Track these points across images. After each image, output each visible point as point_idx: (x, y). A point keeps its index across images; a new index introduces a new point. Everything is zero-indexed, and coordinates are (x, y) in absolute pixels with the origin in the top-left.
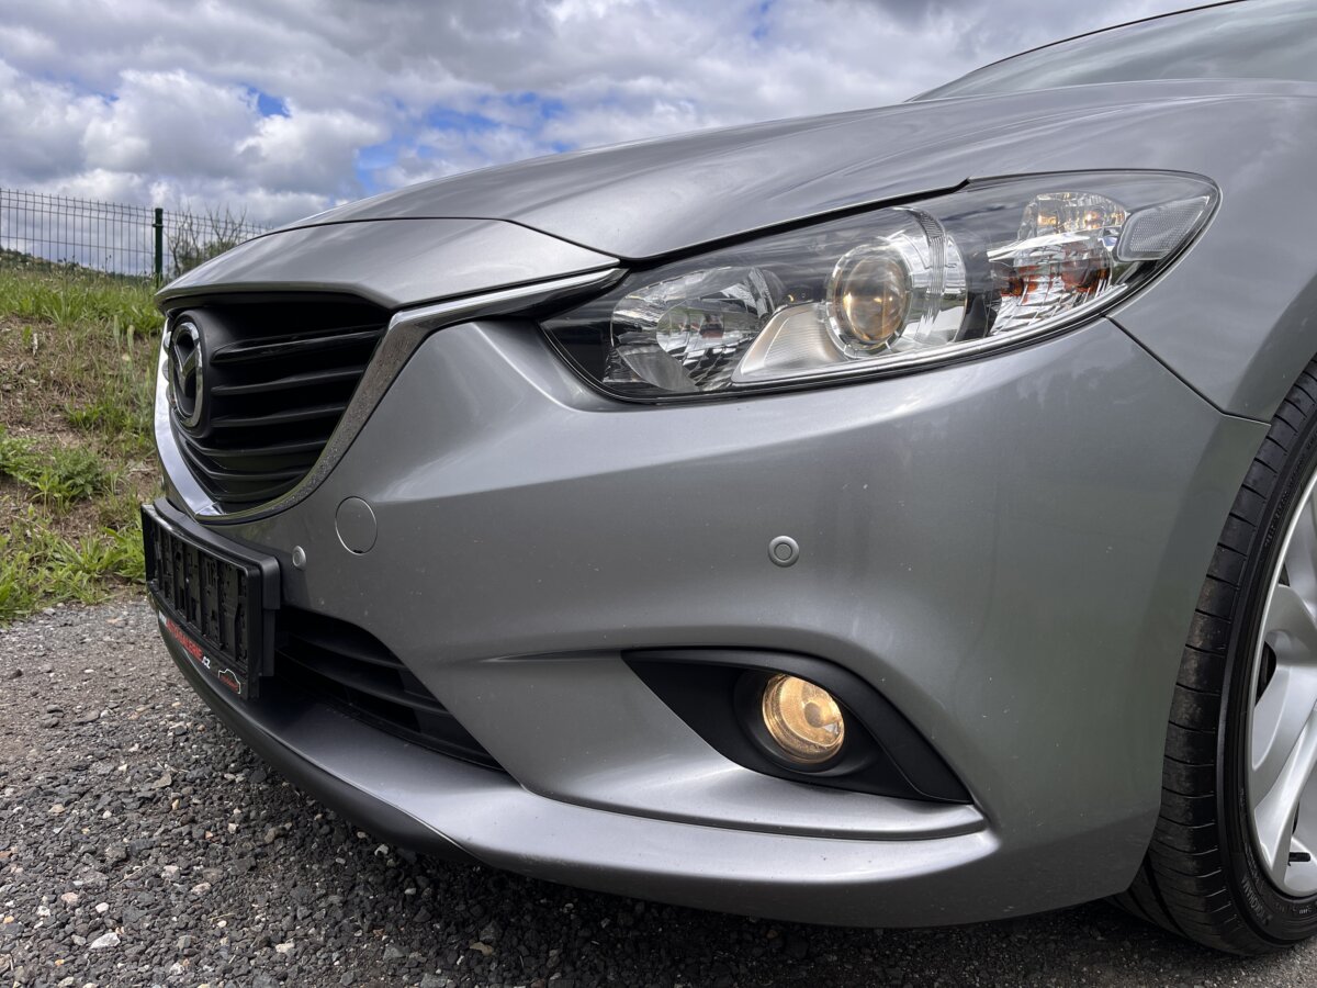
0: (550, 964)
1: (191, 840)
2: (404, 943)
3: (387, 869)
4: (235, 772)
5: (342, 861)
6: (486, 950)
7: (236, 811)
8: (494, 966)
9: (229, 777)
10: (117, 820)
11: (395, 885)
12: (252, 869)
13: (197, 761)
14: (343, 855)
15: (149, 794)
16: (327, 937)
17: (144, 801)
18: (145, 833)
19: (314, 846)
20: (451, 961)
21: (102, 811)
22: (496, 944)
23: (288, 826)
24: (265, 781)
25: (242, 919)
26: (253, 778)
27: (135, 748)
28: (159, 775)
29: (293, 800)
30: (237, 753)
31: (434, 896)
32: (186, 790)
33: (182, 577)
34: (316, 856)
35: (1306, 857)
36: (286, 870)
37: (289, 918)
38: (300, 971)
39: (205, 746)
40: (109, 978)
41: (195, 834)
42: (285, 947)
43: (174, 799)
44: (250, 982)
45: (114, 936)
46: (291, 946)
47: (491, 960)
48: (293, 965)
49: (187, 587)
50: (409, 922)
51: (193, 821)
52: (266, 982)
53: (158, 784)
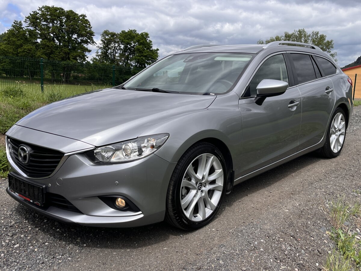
0: (89, 242)
1: (24, 231)
2: (66, 241)
3: (60, 232)
4: (26, 220)
5: (52, 232)
6: (79, 241)
7: (29, 227)
8: (80, 243)
9: (25, 221)
10: (7, 230)
11: (62, 234)
12: (36, 234)
13: (17, 219)
15: (11, 225)
16: (53, 242)
17: (11, 226)
18: (14, 231)
19: (46, 230)
20: (74, 243)
21: (3, 229)
22: (81, 240)
23: (40, 228)
24: (32, 221)
25: (37, 241)
26: (29, 221)
27: (3, 218)
28: (11, 222)
29: (39, 224)
30: (24, 217)
31: (69, 235)
32: (18, 224)
33: (22, 187)
34: (46, 232)
35: (197, 216)
36: (42, 234)
37: (46, 240)
38: (50, 246)
39: (17, 216)
40: (20, 250)
41: (24, 230)
42: (47, 244)
43: (16, 226)
44: (43, 248)
45: (18, 245)
46: (48, 243)
47: (80, 242)
48: (49, 245)
49: (24, 189)
50: (65, 239)
51: (22, 229)
52: (46, 247)
53: (12, 224)
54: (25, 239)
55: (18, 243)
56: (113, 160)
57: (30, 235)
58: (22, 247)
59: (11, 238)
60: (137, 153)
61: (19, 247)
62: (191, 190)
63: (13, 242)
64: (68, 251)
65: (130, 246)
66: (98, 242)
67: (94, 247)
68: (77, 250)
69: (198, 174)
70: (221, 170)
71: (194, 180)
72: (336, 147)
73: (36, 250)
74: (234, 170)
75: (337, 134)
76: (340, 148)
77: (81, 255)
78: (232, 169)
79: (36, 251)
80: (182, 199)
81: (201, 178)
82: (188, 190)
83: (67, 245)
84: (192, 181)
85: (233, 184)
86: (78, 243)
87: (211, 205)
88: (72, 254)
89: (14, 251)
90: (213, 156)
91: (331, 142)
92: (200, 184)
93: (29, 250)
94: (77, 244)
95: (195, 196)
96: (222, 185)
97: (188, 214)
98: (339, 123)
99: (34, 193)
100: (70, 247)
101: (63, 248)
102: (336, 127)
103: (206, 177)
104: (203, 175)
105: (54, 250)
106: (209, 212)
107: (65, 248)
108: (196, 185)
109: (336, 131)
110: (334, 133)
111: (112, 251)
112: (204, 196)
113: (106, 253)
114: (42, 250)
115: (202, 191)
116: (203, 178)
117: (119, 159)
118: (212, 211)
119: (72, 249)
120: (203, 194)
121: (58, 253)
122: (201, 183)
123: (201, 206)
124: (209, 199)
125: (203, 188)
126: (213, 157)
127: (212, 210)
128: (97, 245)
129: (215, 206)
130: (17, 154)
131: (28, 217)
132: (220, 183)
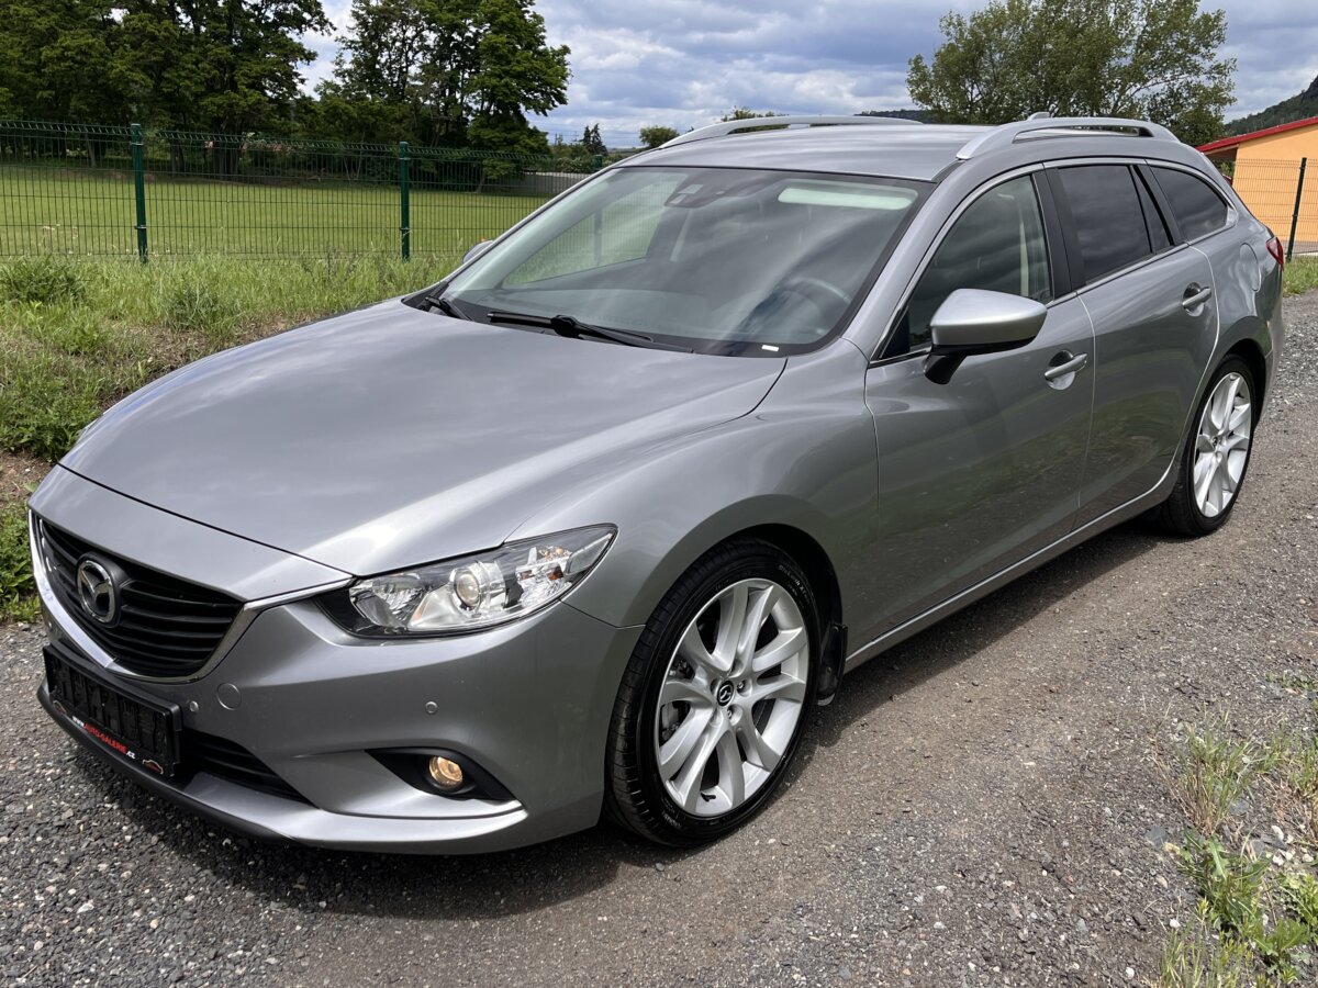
0: (337, 890)
1: (107, 848)
2: (254, 889)
3: (234, 852)
4: (111, 802)
5: (204, 851)
6: (302, 887)
7: (125, 828)
8: (307, 894)
9: (109, 806)
10: (48, 841)
11: (241, 860)
12: (152, 860)
13: (80, 798)
14: (204, 847)
15: (61, 823)
16: (211, 891)
17: (59, 827)
18: (73, 848)
20: (283, 894)
21: (34, 837)
22: (307, 884)
23: (162, 833)
24: (134, 806)
25: (157, 887)
26: (124, 804)
27: (29, 793)
28: (60, 811)
29: (157, 817)
30: (106, 789)
31: (265, 863)
32: (85, 817)
33: (96, 700)
34: (186, 848)
35: (714, 797)
36: (172, 859)
37: (185, 884)
38: (203, 908)
39: (80, 786)
40: (98, 924)
41: (108, 845)
42: (189, 898)
43: (79, 824)
44: (179, 917)
45: (88, 905)
46: (193, 897)
47: (305, 891)
48: (197, 905)
49: (103, 708)
50: (255, 878)
51: (101, 837)
52: (187, 914)
53: (65, 816)
54: (112, 881)
55: (88, 897)
56: (418, 622)
57: (131, 865)
58: (104, 910)
59: (63, 877)
60: (503, 598)
61: (95, 912)
62: (691, 710)
63: (72, 892)
64: (264, 931)
65: (479, 907)
66: (369, 893)
67: (356, 913)
68: (295, 924)
69: (717, 652)
70: (799, 630)
71: (704, 675)
72: (1214, 496)
73: (154, 924)
74: (845, 623)
75: (1218, 448)
76: (1227, 497)
77: (310, 944)
78: (840, 619)
79: (154, 930)
80: (662, 742)
81: (727, 665)
82: (682, 710)
83: (261, 905)
84: (696, 677)
85: (842, 671)
86: (299, 896)
87: (764, 752)
88: (281, 941)
89: (78, 928)
90: (771, 585)
91: (1196, 482)
92: (726, 686)
93: (129, 925)
94: (294, 900)
95: (707, 729)
96: (804, 682)
97: (680, 794)
98: (1228, 411)
99: (140, 729)
100: (270, 911)
101: (247, 918)
102: (1219, 425)
103: (745, 661)
104: (737, 654)
105: (216, 923)
106: (754, 776)
107: (252, 915)
108: (712, 690)
109: (1218, 440)
110: (1210, 448)
111: (417, 927)
112: (738, 726)
113: (397, 937)
114: (176, 926)
115: (731, 709)
116: (736, 663)
117: (439, 619)
118: (767, 774)
119: (278, 919)
120: (736, 719)
121: (233, 937)
122: (729, 682)
123: (729, 759)
124: (757, 732)
125: (736, 699)
126: (771, 588)
127: (765, 768)
128: (364, 903)
129: (776, 755)
130: (74, 583)
131: (119, 788)
132: (796, 675)
